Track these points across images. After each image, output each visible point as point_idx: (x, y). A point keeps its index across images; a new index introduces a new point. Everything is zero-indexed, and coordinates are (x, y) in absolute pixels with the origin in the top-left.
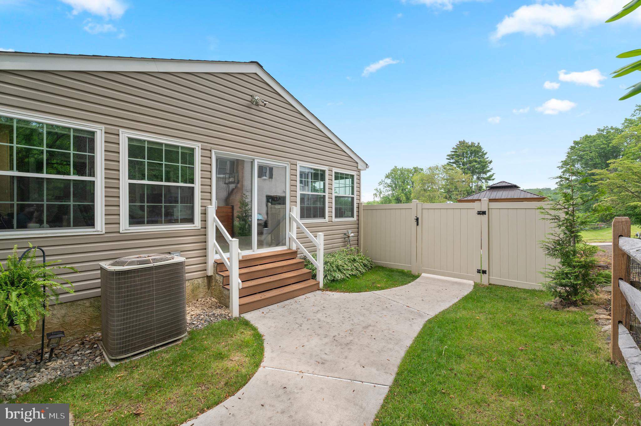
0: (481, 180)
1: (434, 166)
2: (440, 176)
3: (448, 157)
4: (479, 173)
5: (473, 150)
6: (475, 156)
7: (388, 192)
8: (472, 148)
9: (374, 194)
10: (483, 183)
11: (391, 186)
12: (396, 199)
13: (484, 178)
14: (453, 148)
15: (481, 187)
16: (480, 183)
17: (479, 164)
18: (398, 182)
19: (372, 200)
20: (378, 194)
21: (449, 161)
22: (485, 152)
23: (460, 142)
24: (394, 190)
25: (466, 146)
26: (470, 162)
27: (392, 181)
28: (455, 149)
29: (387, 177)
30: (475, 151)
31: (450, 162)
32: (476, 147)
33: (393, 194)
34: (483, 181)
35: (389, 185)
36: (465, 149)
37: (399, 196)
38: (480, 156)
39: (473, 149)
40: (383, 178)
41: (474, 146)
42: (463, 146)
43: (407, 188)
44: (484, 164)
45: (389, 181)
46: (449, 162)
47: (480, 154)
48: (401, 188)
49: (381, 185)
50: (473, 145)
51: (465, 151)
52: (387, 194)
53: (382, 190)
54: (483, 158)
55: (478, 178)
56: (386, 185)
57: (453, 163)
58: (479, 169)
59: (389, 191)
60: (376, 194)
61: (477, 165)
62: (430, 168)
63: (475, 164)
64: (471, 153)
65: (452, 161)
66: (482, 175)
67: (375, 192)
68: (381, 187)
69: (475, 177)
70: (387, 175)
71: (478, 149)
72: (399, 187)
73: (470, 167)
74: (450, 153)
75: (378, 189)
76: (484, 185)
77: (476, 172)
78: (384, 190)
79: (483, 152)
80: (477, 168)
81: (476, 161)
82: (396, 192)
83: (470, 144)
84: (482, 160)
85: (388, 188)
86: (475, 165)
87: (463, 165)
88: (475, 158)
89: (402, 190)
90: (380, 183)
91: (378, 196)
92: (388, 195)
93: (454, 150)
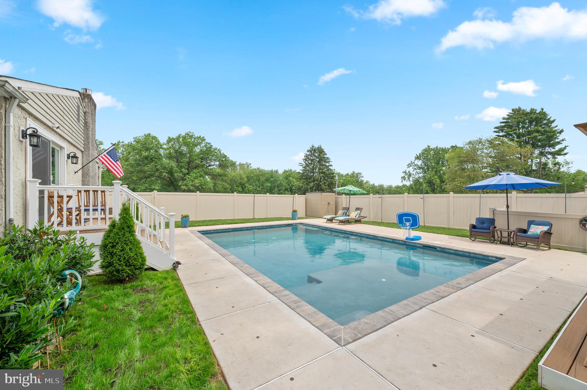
0: (546, 156)
1: (475, 139)
2: (485, 151)
3: (496, 130)
4: (544, 146)
5: (534, 118)
6: (535, 126)
7: (418, 174)
8: (532, 116)
9: (402, 177)
10: (549, 159)
11: (422, 168)
12: (427, 183)
13: (550, 153)
14: (504, 119)
15: (546, 164)
16: (543, 160)
17: (543, 134)
18: (431, 163)
19: (401, 184)
20: (406, 177)
21: (498, 134)
22: (552, 119)
23: (513, 110)
24: (425, 173)
25: (523, 114)
26: (529, 133)
27: (423, 162)
28: (506, 119)
29: (418, 158)
30: (536, 118)
31: (499, 136)
32: (537, 114)
33: (424, 177)
34: (549, 156)
35: (419, 167)
36: (521, 117)
37: (431, 178)
38: (544, 124)
39: (534, 116)
40: (413, 160)
41: (535, 112)
42: (518, 114)
43: (442, 170)
44: (550, 134)
45: (419, 163)
46: (497, 136)
47: (545, 122)
48: (435, 170)
49: (411, 168)
50: (533, 111)
51: (522, 120)
52: (417, 176)
53: (411, 172)
54: (549, 126)
55: (542, 154)
56: (415, 167)
57: (503, 136)
58: (543, 141)
59: (420, 173)
60: (404, 177)
61: (540, 136)
62: (470, 143)
63: (537, 134)
64: (531, 123)
65: (501, 134)
66: (547, 148)
67: (403, 175)
68: (411, 169)
69: (537, 152)
70: (417, 156)
71: (542, 116)
72: (433, 169)
73: (529, 140)
74: (499, 125)
75: (407, 172)
76: (550, 162)
77: (538, 146)
78: (414, 172)
79: (549, 119)
80: (540, 140)
81: (538, 131)
82: (429, 174)
83: (528, 110)
84: (547, 129)
85: (418, 171)
86: (536, 136)
87: (518, 137)
88: (536, 128)
89: (436, 172)
90: (409, 165)
91: (407, 178)
92: (419, 178)
93: (505, 121)
